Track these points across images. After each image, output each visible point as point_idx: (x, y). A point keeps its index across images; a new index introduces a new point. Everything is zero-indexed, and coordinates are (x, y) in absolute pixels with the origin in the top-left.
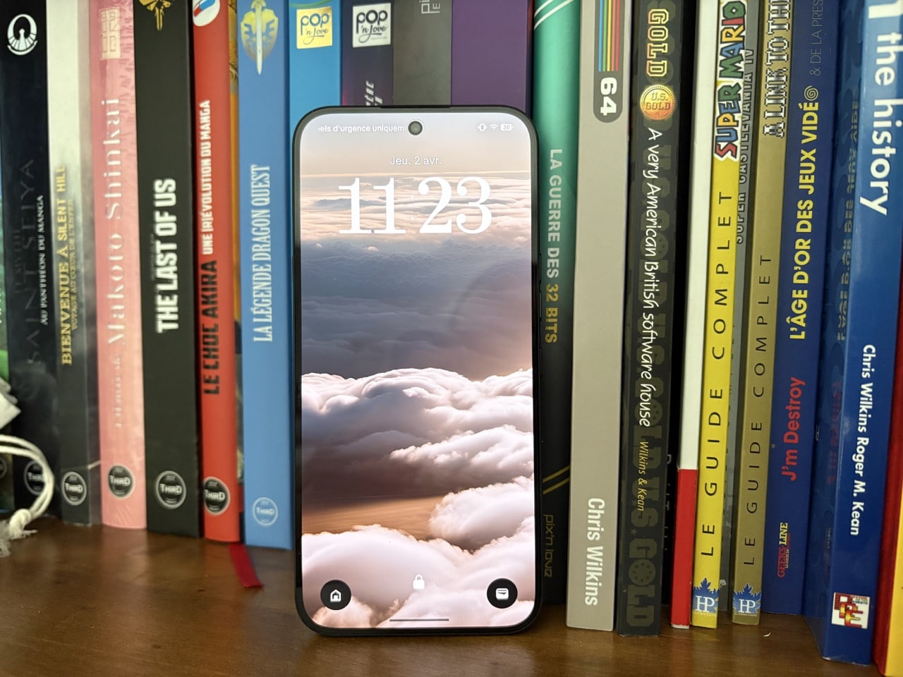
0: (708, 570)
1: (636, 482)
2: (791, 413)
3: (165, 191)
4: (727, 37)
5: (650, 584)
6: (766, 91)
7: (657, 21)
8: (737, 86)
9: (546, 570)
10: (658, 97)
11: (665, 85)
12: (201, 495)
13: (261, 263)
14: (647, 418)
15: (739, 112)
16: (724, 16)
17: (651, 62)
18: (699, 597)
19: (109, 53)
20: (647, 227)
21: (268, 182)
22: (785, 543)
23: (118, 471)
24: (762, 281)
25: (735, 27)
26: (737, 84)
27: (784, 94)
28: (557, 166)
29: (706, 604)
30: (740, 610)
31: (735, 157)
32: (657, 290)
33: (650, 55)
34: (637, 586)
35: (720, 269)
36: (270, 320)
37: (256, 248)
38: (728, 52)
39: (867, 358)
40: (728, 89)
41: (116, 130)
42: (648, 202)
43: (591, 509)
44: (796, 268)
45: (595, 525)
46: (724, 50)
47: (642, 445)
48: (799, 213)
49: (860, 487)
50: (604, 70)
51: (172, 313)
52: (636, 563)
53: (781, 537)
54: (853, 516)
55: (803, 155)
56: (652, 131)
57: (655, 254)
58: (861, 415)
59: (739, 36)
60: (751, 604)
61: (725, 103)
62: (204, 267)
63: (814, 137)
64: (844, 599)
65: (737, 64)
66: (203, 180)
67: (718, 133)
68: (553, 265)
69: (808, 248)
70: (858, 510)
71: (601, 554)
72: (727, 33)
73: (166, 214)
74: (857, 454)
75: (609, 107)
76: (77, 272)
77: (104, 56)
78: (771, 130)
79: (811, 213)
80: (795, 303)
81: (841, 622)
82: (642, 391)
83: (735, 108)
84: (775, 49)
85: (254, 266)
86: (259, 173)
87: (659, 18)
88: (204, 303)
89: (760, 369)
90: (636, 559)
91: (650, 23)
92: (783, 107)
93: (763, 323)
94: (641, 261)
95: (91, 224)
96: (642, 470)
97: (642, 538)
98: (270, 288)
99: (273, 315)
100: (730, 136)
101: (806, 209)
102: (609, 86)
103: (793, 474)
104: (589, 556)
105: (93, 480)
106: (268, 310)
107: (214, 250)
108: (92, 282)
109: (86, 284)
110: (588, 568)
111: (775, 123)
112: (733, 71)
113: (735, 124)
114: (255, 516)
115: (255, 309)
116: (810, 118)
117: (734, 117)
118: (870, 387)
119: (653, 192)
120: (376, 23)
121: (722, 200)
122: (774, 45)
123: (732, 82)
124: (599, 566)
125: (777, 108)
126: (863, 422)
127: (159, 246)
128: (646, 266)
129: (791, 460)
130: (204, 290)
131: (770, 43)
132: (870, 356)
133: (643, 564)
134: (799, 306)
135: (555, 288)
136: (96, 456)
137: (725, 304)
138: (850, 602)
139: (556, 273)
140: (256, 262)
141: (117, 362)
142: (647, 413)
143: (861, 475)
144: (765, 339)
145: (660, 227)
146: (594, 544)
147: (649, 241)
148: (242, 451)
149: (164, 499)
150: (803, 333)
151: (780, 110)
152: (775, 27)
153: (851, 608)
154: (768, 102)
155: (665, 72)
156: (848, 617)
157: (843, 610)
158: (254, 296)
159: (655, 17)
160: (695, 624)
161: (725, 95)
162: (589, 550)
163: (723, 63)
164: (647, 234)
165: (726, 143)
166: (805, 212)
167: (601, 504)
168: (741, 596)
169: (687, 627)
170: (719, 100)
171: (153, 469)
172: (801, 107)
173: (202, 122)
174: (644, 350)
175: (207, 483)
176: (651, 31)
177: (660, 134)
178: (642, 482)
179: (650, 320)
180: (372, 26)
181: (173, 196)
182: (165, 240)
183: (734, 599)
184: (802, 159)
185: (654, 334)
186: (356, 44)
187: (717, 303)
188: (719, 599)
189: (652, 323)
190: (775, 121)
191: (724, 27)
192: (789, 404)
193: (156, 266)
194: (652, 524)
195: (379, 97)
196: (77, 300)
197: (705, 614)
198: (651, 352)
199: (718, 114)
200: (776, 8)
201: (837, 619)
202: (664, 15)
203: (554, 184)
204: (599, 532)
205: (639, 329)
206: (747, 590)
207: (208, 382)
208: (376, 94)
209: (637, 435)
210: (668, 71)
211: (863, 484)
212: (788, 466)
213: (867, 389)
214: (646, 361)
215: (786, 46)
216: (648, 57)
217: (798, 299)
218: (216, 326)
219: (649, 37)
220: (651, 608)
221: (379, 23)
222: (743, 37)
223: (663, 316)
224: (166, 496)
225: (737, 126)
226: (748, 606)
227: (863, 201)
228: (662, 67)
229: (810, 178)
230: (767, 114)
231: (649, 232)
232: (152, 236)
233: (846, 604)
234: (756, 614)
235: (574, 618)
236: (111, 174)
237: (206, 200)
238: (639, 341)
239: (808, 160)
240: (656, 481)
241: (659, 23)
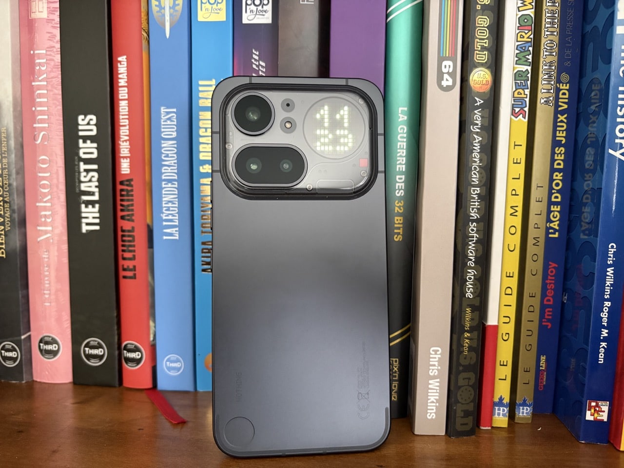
0: (502, 389)
1: (463, 335)
2: (549, 285)
3: (87, 124)
4: (521, 38)
5: (471, 402)
6: (542, 75)
7: (482, 24)
8: (527, 71)
9: (393, 396)
10: (482, 76)
11: (486, 68)
12: (120, 355)
13: (169, 181)
14: (471, 292)
15: (528, 88)
16: (519, 23)
17: (478, 52)
18: (497, 408)
19: (37, 13)
20: (473, 164)
21: (175, 120)
22: (544, 368)
23: (47, 339)
24: (538, 200)
25: (526, 32)
26: (527, 70)
27: (553, 78)
28: (403, 119)
29: (501, 412)
30: (520, 413)
31: (525, 118)
32: (479, 207)
33: (477, 48)
34: (462, 404)
35: (514, 192)
36: (177, 224)
37: (165, 169)
38: (522, 48)
39: (611, 251)
40: (520, 73)
41: (44, 74)
42: (474, 148)
43: (432, 354)
44: (553, 191)
45: (434, 365)
46: (519, 46)
47: (467, 311)
48: (556, 155)
49: (605, 333)
50: (444, 56)
51: (94, 218)
52: (462, 389)
53: (541, 365)
54: (600, 351)
55: (559, 118)
56: (477, 99)
57: (477, 183)
58: (606, 288)
59: (528, 38)
60: (527, 409)
61: (519, 82)
62: (122, 183)
63: (566, 106)
64: (593, 404)
65: (527, 57)
66: (121, 117)
67: (514, 102)
68: (400, 188)
69: (561, 178)
70: (603, 347)
71: (438, 384)
72: (521, 35)
73: (89, 142)
74: (604, 312)
75: (447, 81)
76: (10, 185)
77: (33, 16)
78: (545, 101)
79: (563, 155)
80: (552, 214)
81: (591, 418)
82: (468, 274)
83: (525, 85)
84: (548, 48)
85: (163, 183)
86: (168, 113)
87: (483, 22)
88: (122, 210)
89: (535, 258)
90: (462, 386)
91: (477, 25)
92: (553, 87)
93: (537, 228)
94: (469, 187)
95: (21, 147)
96: (467, 327)
97: (466, 372)
98: (177, 200)
99: (179, 220)
100: (522, 104)
101: (560, 153)
102: (447, 67)
103: (549, 324)
104: (430, 386)
105: (25, 347)
106: (176, 216)
107: (131, 171)
108: (22, 193)
109: (17, 195)
110: (429, 394)
111: (548, 97)
112: (524, 61)
113: (525, 96)
114: (166, 370)
115: (164, 215)
116: (564, 94)
117: (524, 91)
118: (612, 270)
119: (477, 141)
120: (261, 6)
121: (516, 147)
122: (548, 45)
123: (524, 68)
124: (437, 392)
125: (549, 87)
126: (608, 292)
127: (83, 167)
128: (472, 190)
129: (548, 315)
130: (122, 200)
131: (545, 43)
132: (613, 250)
133: (466, 389)
134: (555, 216)
135: (401, 203)
136: (28, 329)
137: (516, 216)
138: (597, 405)
139: (402, 193)
140: (165, 180)
141: (45, 256)
142: (471, 289)
143: (606, 326)
144: (539, 238)
145: (481, 164)
146: (434, 377)
147: (474, 173)
148: (154, 321)
149: (89, 360)
150: (557, 233)
151: (551, 88)
152: (549, 33)
153: (597, 409)
154: (543, 82)
155: (486, 60)
156: (596, 415)
157: (593, 411)
158: (164, 205)
159: (480, 21)
160: (494, 425)
161: (519, 76)
162: (430, 382)
163: (518, 55)
164: (473, 169)
165: (519, 109)
166: (559, 155)
167: (438, 351)
168: (521, 405)
169: (490, 428)
170: (515, 80)
171: (78, 337)
172: (558, 86)
173: (119, 72)
174: (470, 247)
175: (126, 346)
176: (478, 31)
177: (482, 102)
178: (467, 335)
179: (474, 227)
180: (257, 9)
181: (94, 128)
182: (87, 161)
183: (517, 407)
184: (559, 120)
185: (476, 236)
186: (245, 21)
187: (511, 215)
188: (509, 408)
189: (475, 229)
190: (547, 95)
191: (519, 31)
192: (547, 280)
193: (80, 182)
194: (472, 363)
195: (263, 61)
196: (10, 207)
197: (500, 418)
198: (474, 249)
199: (514, 89)
200: (549, 20)
201: (589, 417)
202: (486, 20)
203: (402, 131)
204: (438, 370)
205: (467, 233)
206: (525, 401)
207: (124, 270)
208: (260, 59)
209: (464, 304)
210: (488, 59)
211: (607, 331)
212: (546, 319)
213: (610, 271)
214: (471, 254)
215: (555, 47)
216: (476, 49)
217: (554, 211)
218: (133, 228)
219: (476, 35)
220: (471, 418)
221: (262, 7)
222: (531, 38)
223: (482, 224)
224: (89, 357)
225: (526, 98)
226: (525, 411)
227: (611, 151)
228: (484, 56)
229: (563, 133)
230: (543, 91)
231: (475, 167)
232: (76, 158)
233: (595, 407)
234: (530, 416)
235: (420, 428)
236: (38, 109)
237: (124, 132)
238: (467, 240)
239: (562, 121)
240: (476, 333)
241: (483, 26)
